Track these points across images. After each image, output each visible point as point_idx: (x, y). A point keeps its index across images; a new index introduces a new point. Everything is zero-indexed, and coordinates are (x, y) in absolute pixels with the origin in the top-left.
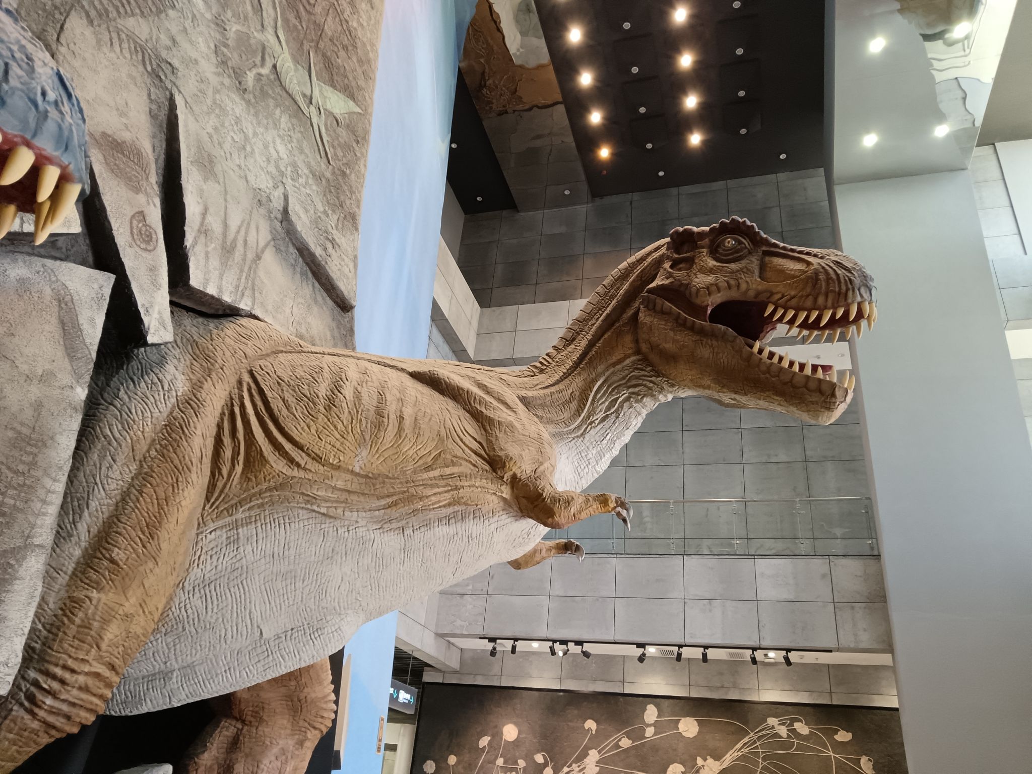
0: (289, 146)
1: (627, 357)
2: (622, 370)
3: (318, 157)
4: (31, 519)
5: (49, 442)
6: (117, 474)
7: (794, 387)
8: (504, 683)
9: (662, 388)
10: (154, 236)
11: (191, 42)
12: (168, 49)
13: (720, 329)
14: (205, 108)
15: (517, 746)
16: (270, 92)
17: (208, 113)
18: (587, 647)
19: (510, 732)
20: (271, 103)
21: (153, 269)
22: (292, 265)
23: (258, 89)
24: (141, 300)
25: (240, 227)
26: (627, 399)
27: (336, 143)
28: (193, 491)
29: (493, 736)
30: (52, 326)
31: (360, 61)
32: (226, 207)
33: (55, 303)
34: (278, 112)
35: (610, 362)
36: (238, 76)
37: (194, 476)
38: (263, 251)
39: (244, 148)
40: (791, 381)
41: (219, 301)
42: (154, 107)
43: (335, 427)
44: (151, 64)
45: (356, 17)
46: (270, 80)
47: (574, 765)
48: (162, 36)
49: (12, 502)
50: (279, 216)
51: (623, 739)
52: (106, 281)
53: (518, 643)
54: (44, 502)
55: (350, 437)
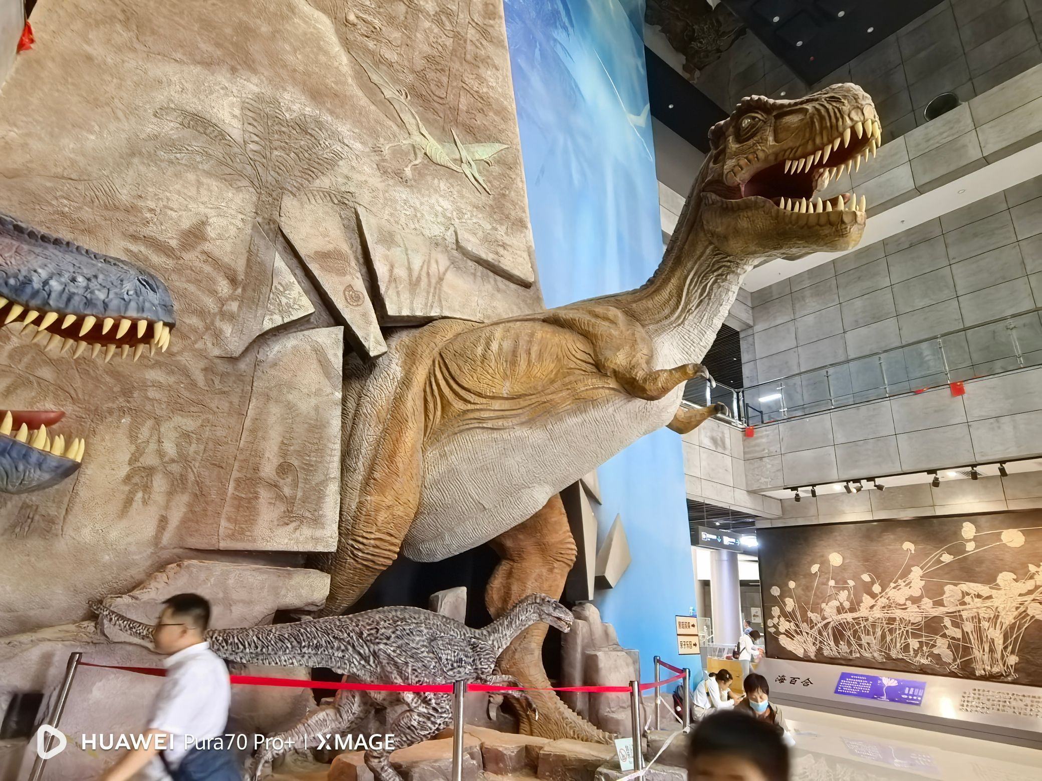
0: (452, 199)
1: (706, 247)
2: (706, 260)
3: (479, 194)
4: (326, 465)
5: (327, 425)
6: (372, 433)
7: (810, 227)
8: (822, 521)
9: (738, 264)
10: (361, 296)
11: (359, 172)
12: (345, 184)
13: (750, 200)
14: (380, 206)
15: (844, 569)
16: (426, 172)
17: (384, 208)
18: (878, 481)
19: (835, 559)
20: (429, 178)
21: (365, 315)
22: (472, 274)
23: (417, 174)
24: (360, 334)
25: (422, 267)
26: (715, 282)
27: (491, 178)
28: (411, 433)
29: (822, 564)
30: (315, 365)
31: (497, 113)
32: (408, 259)
33: (313, 352)
34: (436, 181)
35: (696, 257)
36: (399, 175)
37: (410, 424)
38: (444, 274)
39: (416, 216)
40: (806, 224)
41: (415, 317)
42: (346, 222)
43: (488, 373)
44: (337, 199)
45: (485, 84)
46: (426, 164)
47: (900, 581)
48: (339, 179)
49: (314, 459)
50: (454, 247)
51: (944, 555)
52: (339, 331)
53: (817, 488)
54: (331, 456)
55: (498, 376)
